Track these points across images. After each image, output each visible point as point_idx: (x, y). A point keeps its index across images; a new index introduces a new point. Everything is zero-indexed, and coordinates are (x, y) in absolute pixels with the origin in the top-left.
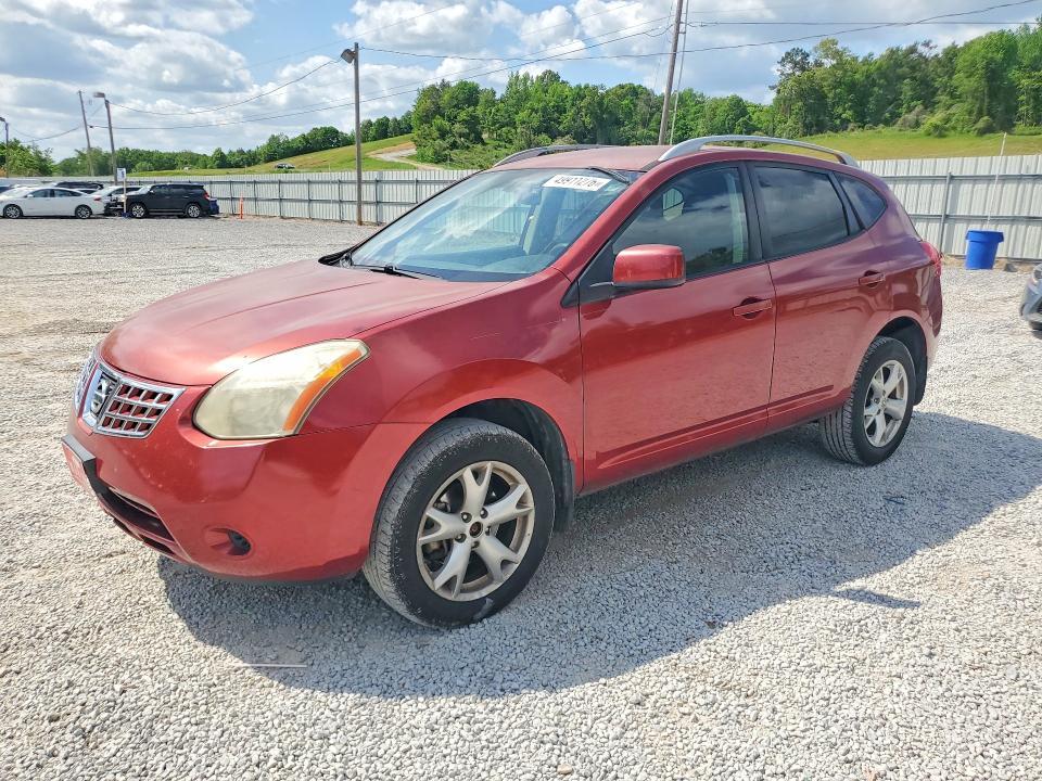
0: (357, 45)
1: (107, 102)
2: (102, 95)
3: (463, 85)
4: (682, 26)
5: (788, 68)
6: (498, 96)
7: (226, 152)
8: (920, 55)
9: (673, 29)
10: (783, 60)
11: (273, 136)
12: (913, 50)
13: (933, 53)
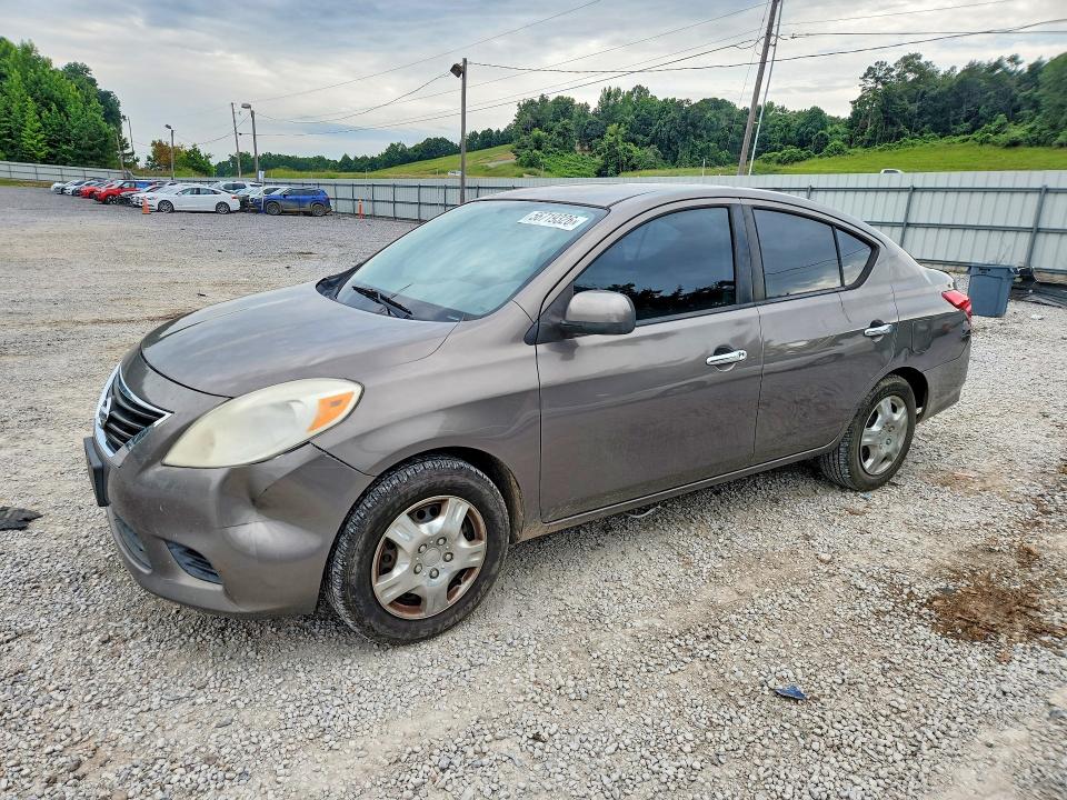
0: (465, 60)
1: (252, 113)
2: (249, 107)
3: (560, 100)
4: (772, 40)
5: (870, 83)
6: (591, 110)
7: (352, 158)
8: (1005, 70)
9: (763, 41)
10: (866, 76)
11: (392, 145)
12: (998, 65)
13: (1020, 68)
